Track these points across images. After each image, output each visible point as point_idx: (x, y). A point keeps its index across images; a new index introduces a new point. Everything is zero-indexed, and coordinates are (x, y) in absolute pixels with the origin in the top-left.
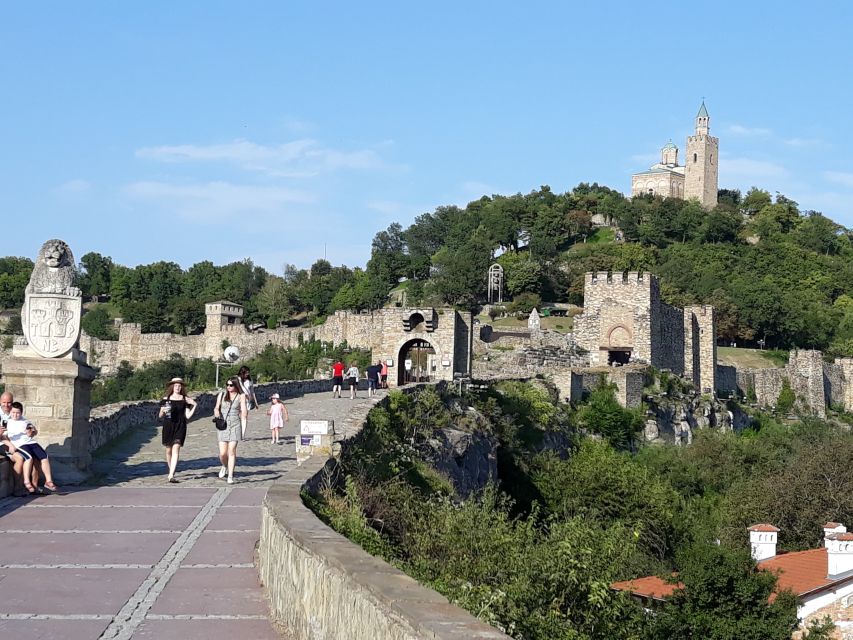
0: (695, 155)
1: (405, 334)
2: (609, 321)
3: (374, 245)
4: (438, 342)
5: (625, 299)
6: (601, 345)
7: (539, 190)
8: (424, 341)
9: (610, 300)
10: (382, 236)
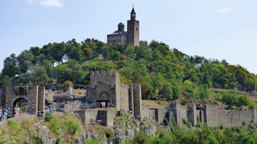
0: (131, 27)
1: (16, 96)
2: (100, 90)
3: (4, 62)
4: (30, 99)
5: (106, 82)
6: (97, 100)
7: (71, 40)
8: (24, 99)
9: (100, 82)
10: (8, 59)
